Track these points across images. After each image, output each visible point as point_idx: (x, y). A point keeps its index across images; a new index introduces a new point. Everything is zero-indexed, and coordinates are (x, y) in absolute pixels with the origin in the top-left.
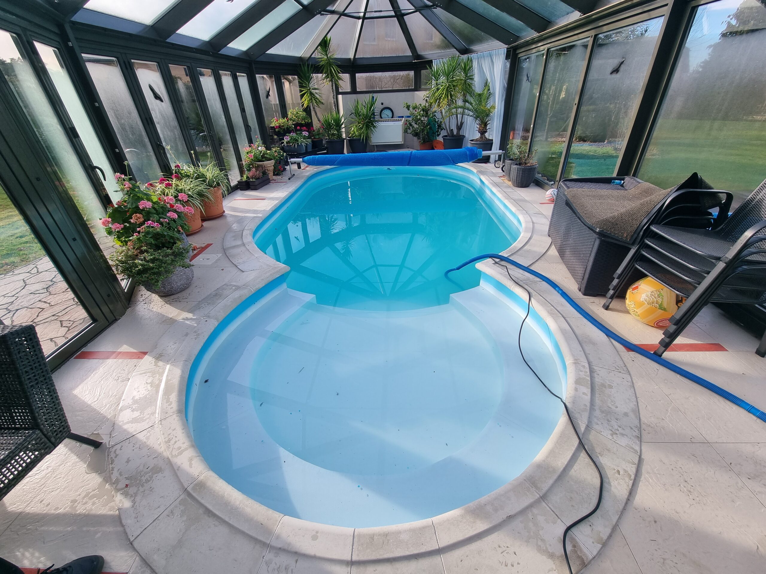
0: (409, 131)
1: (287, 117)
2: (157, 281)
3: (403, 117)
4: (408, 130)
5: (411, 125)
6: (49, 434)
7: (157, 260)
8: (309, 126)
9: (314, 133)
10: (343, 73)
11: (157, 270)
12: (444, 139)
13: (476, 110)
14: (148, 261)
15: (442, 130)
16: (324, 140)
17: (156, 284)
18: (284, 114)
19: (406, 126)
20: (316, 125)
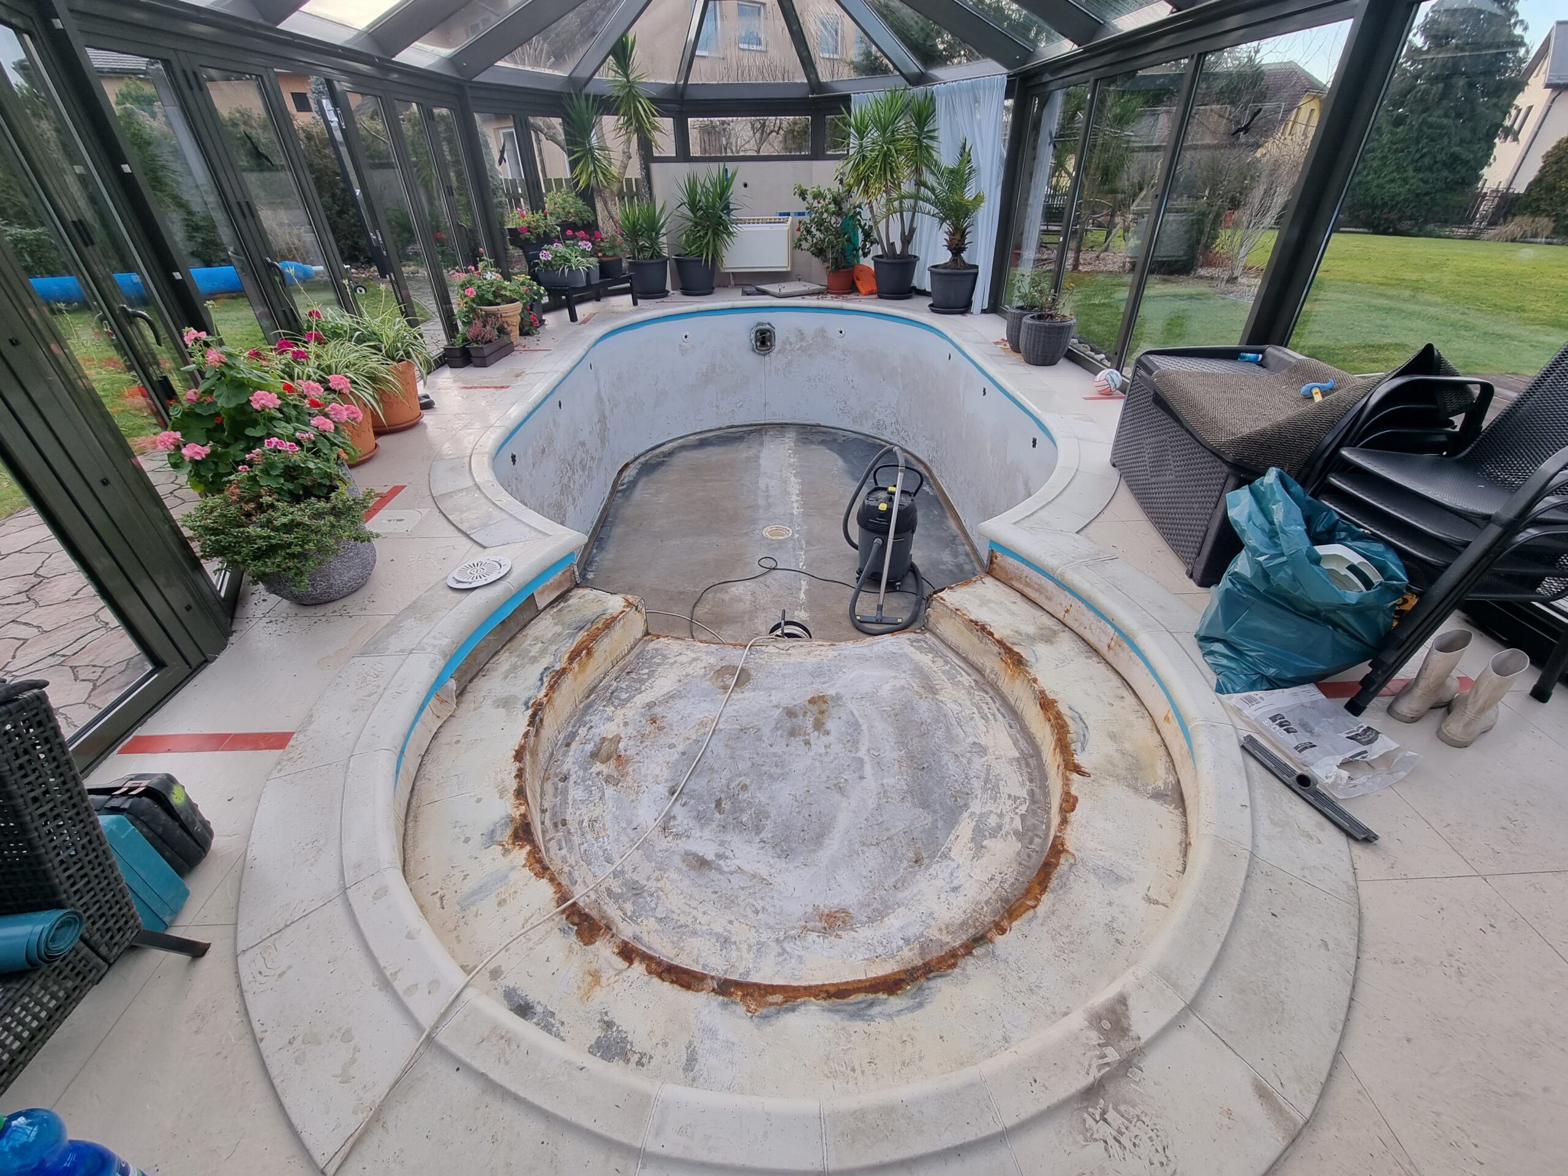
0: (805, 245)
1: (543, 209)
2: (300, 573)
3: (788, 214)
4: (803, 243)
5: (809, 232)
6: (95, 938)
7: (299, 524)
8: (590, 228)
9: (602, 244)
10: (662, 116)
11: (298, 549)
12: (876, 263)
13: (943, 205)
14: (276, 529)
15: (872, 243)
16: (624, 260)
17: (298, 579)
18: (536, 203)
19: (799, 233)
20: (606, 227)
